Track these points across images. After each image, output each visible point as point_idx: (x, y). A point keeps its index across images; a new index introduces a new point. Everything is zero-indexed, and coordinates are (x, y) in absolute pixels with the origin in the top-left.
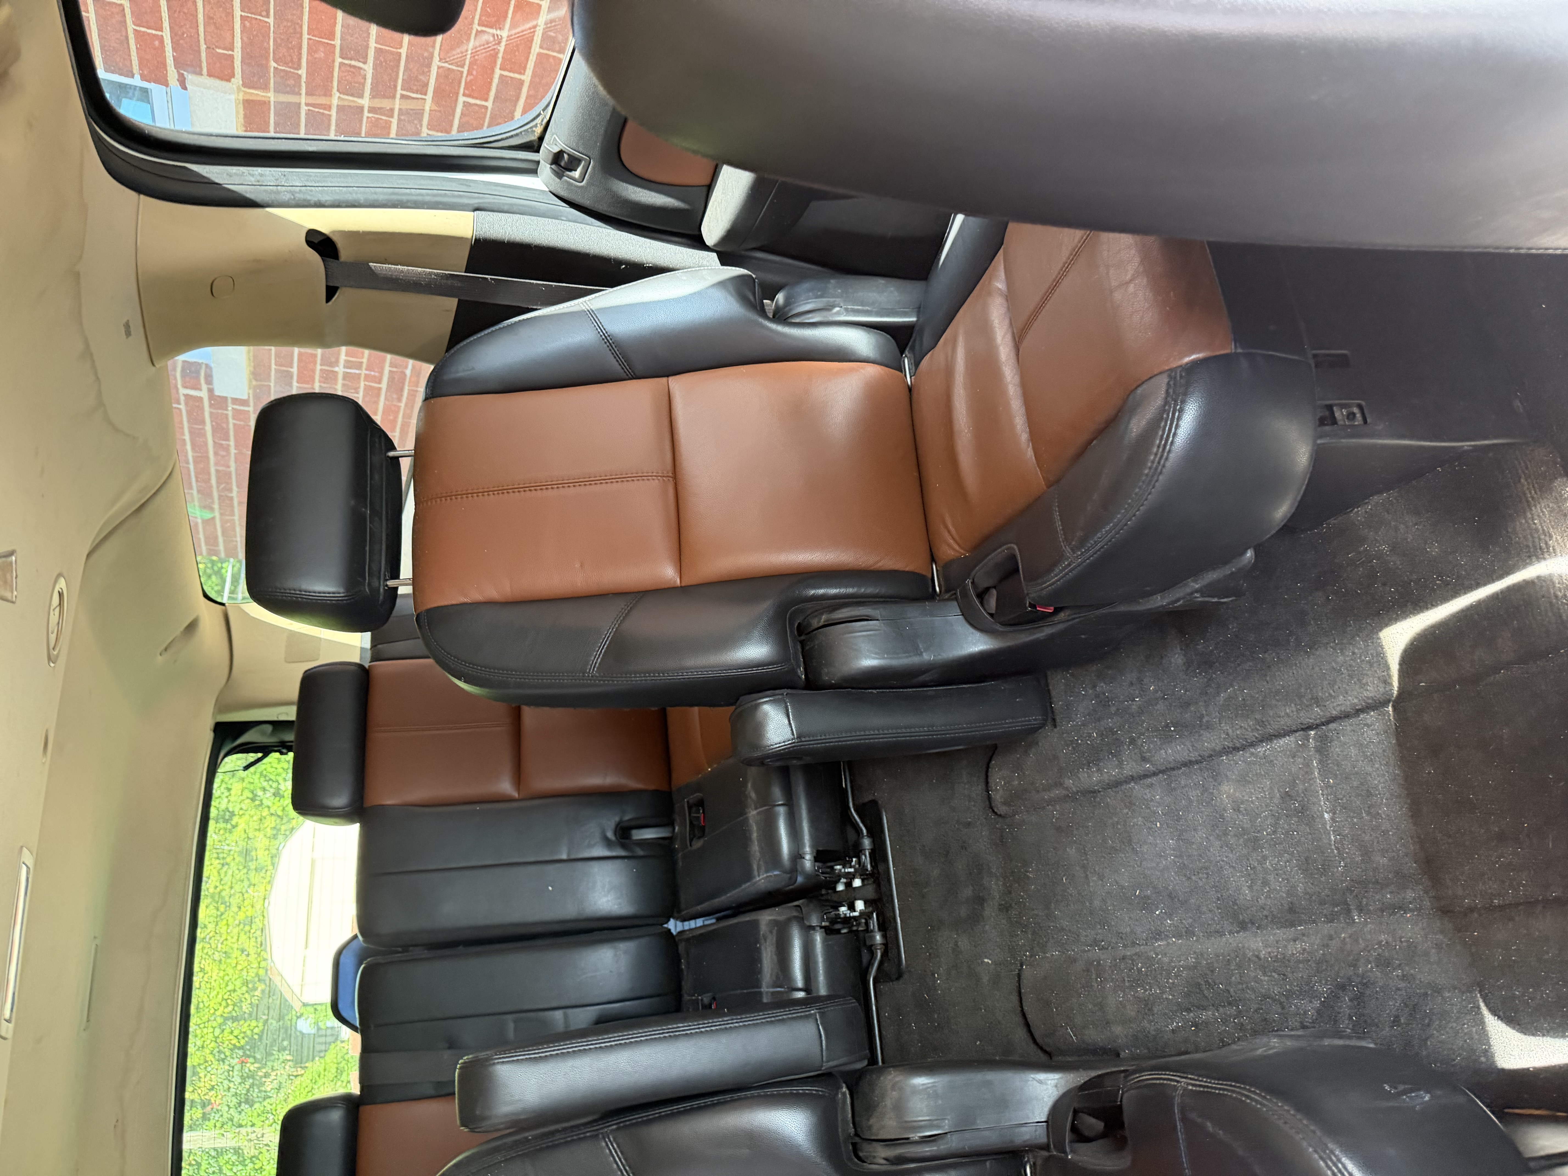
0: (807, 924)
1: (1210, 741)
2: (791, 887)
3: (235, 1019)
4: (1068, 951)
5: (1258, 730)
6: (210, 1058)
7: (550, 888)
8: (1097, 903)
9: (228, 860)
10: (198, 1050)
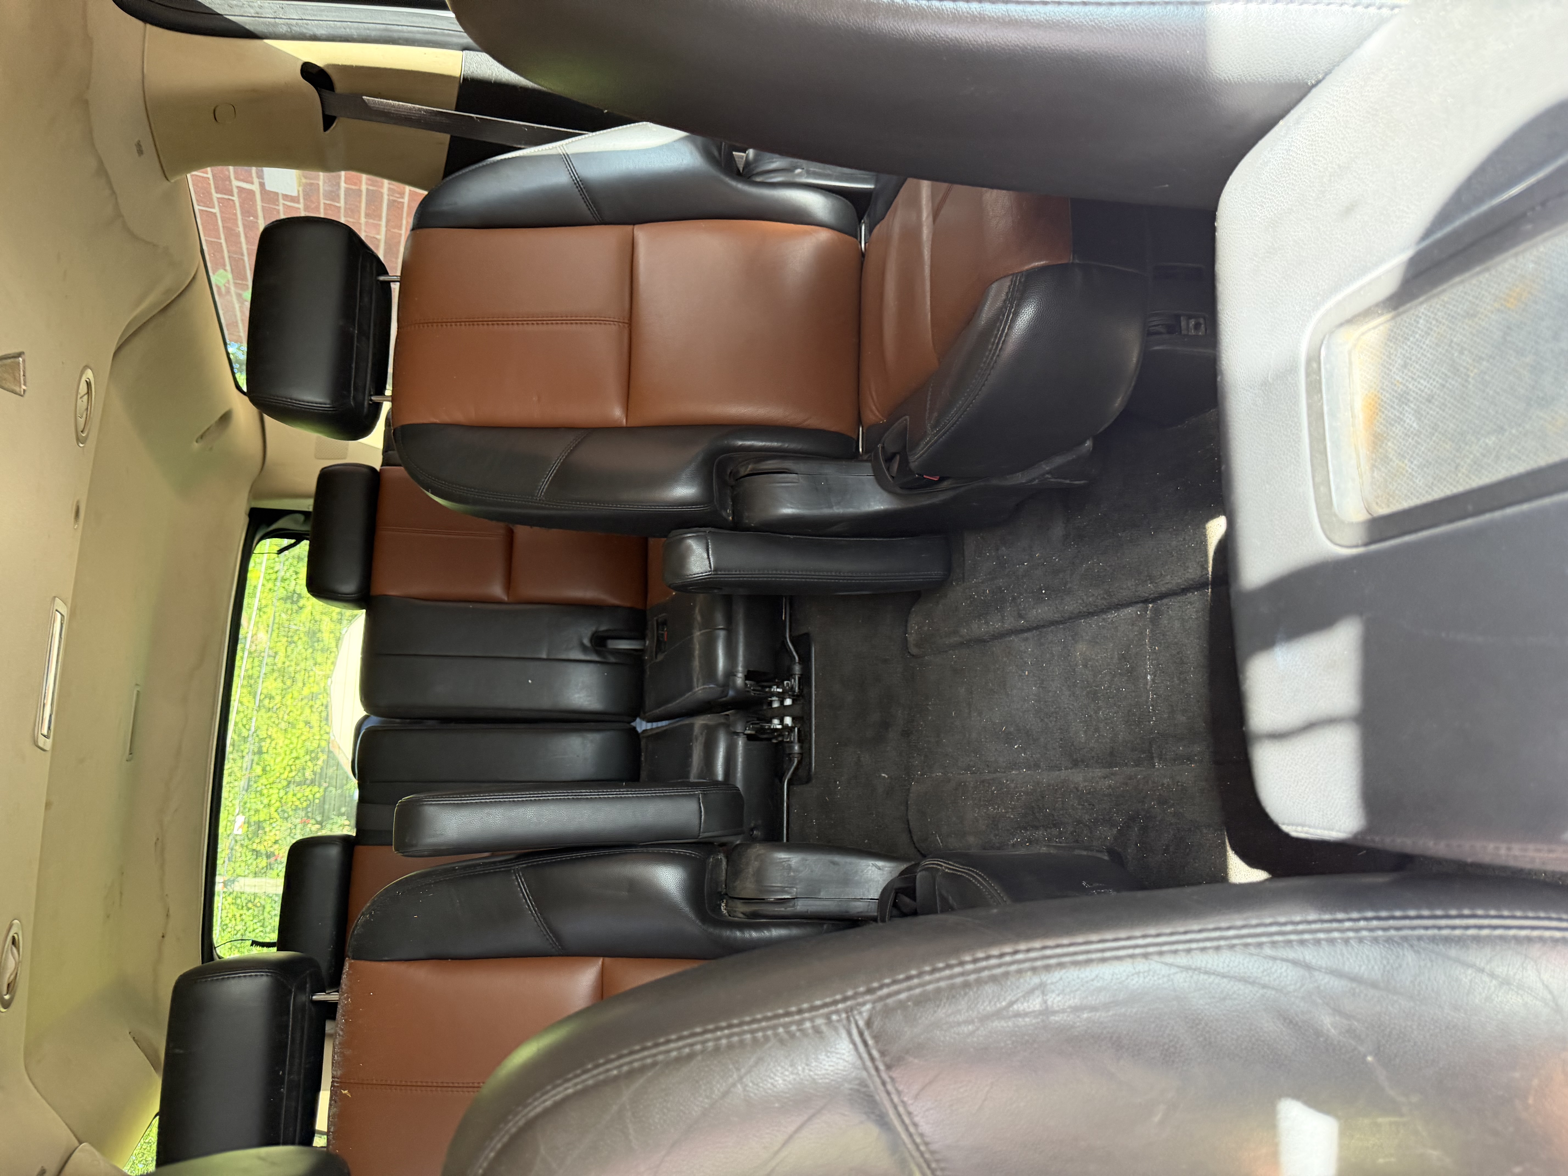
0: (732, 729)
1: (1071, 605)
2: (724, 699)
3: (299, 784)
4: (948, 773)
5: (1105, 599)
6: (275, 815)
7: (530, 681)
8: (974, 735)
9: (296, 638)
10: (264, 807)
